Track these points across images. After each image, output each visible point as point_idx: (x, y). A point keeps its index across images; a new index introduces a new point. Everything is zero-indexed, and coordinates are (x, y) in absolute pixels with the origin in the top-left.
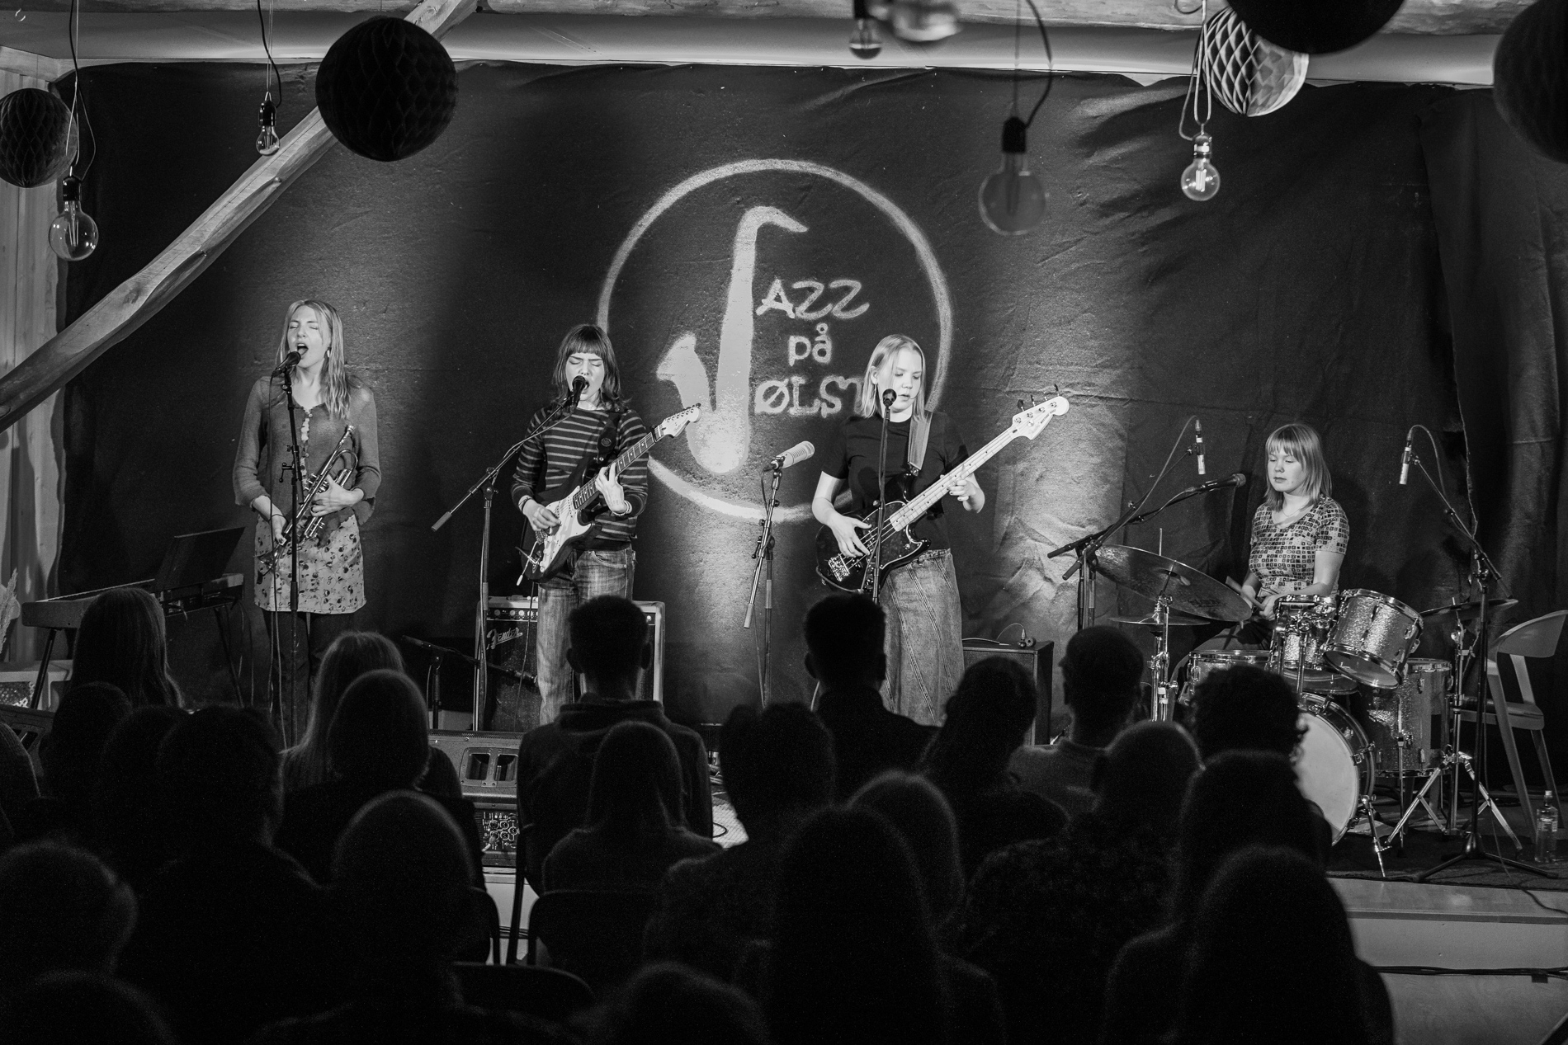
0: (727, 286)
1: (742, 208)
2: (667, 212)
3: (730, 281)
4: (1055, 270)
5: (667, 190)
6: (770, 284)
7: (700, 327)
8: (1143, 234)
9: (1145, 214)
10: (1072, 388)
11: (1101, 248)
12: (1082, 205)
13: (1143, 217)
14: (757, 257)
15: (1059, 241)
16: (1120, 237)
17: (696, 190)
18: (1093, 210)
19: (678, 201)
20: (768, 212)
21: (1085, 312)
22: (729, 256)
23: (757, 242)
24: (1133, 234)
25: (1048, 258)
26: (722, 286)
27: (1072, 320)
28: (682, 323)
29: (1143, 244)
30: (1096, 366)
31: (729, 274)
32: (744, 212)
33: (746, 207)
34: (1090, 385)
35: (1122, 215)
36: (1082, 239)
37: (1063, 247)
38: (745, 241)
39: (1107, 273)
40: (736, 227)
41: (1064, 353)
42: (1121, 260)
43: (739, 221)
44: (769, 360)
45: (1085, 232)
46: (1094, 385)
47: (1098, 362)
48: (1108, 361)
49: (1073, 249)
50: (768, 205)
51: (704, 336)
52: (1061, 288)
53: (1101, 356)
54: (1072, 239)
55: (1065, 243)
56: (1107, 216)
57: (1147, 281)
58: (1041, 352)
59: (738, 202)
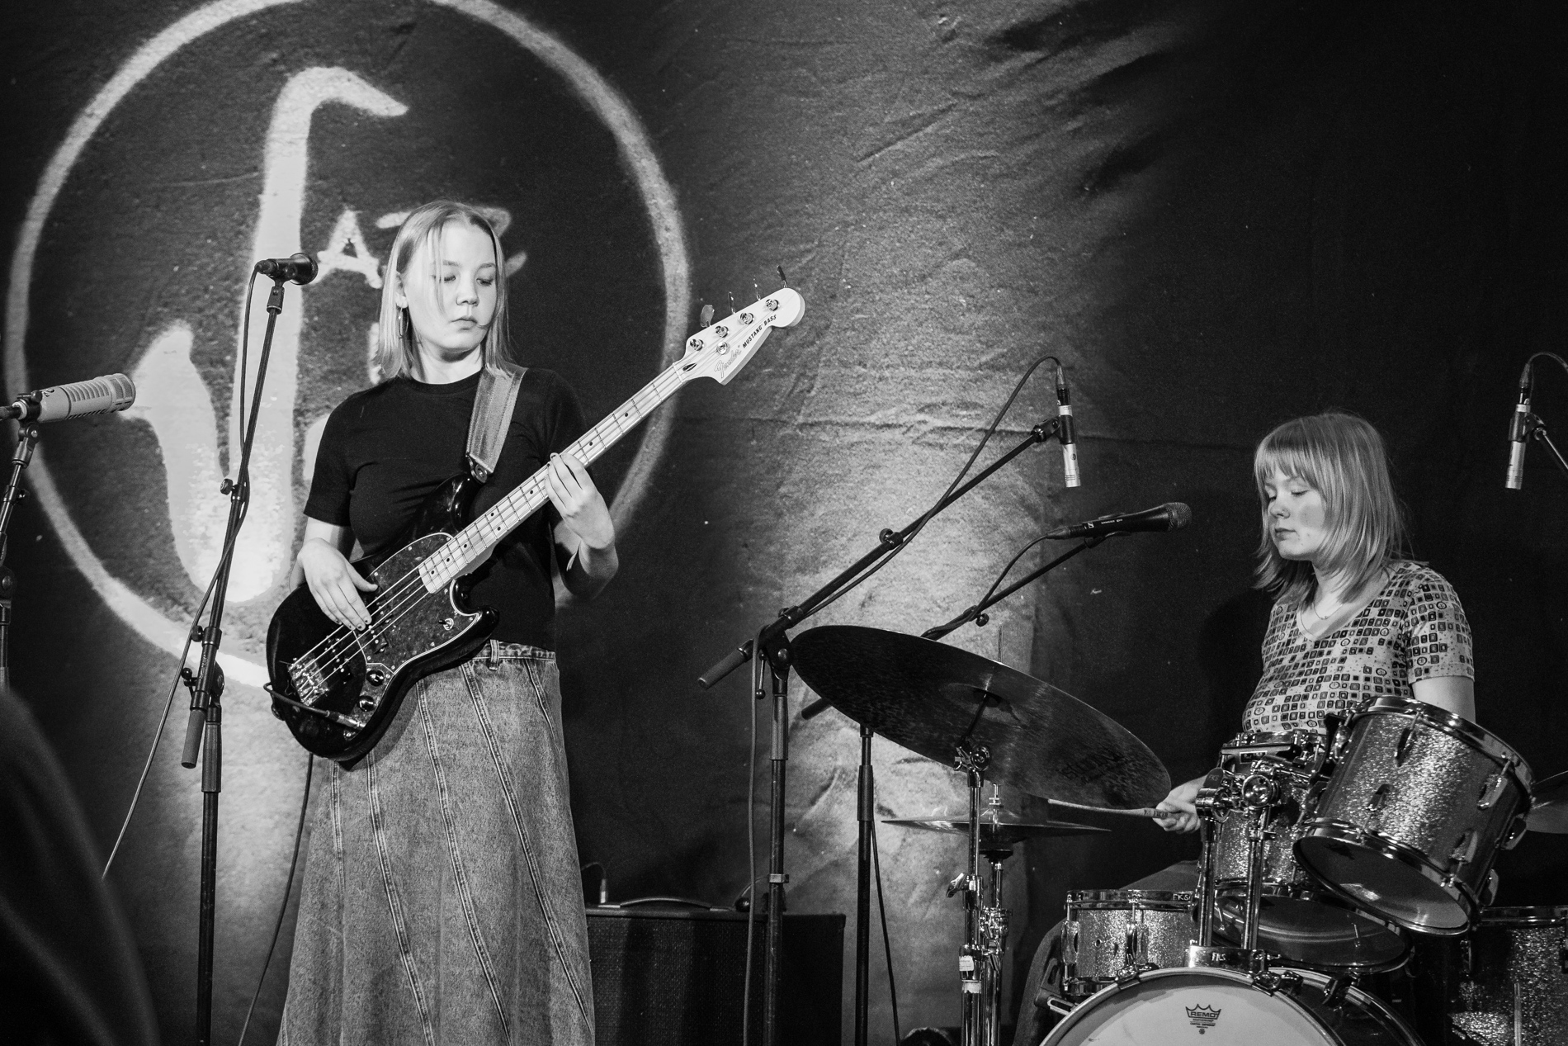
0: (252, 228)
1: (281, 73)
2: (140, 86)
3: (256, 217)
4: (895, 174)
5: (141, 44)
6: (334, 220)
7: (201, 310)
8: (1072, 94)
9: (1073, 53)
10: (931, 412)
11: (987, 124)
12: (946, 40)
13: (1071, 60)
14: (310, 167)
15: (903, 115)
16: (1025, 103)
17: (195, 42)
18: (971, 49)
19: (161, 66)
20: (331, 79)
21: (957, 256)
22: (255, 169)
23: (311, 139)
24: (1050, 97)
25: (879, 150)
26: (243, 228)
27: (930, 275)
28: (166, 305)
29: (1073, 114)
30: (980, 367)
31: (256, 204)
32: (284, 81)
33: (290, 70)
34: (966, 405)
35: (1029, 57)
36: (950, 108)
37: (909, 127)
38: (288, 137)
39: (1002, 175)
40: (270, 110)
41: (914, 341)
42: (1030, 148)
43: (273, 99)
44: (331, 372)
45: (955, 94)
46: (975, 406)
47: (984, 359)
48: (1003, 356)
49: (929, 129)
50: (330, 65)
51: (207, 329)
52: (906, 210)
53: (989, 345)
54: (927, 109)
55: (914, 117)
56: (998, 60)
57: (1081, 189)
58: (867, 341)
59: (275, 61)
